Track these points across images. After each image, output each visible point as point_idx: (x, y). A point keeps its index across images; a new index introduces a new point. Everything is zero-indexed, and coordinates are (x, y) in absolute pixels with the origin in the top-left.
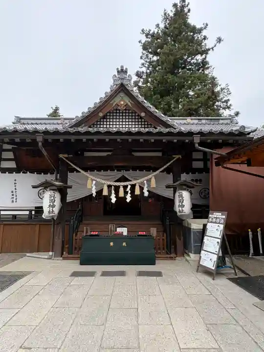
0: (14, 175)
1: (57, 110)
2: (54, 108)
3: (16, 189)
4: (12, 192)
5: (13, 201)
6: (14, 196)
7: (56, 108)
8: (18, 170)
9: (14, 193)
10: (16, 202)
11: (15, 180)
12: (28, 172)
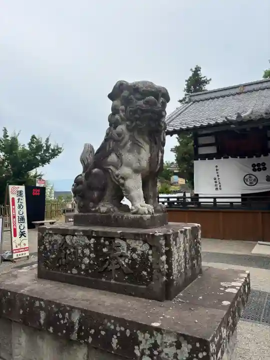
0: (215, 161)
1: (198, 71)
2: (194, 70)
3: (218, 176)
4: (215, 179)
5: (217, 189)
6: (218, 183)
7: (196, 68)
8: (218, 156)
9: (217, 180)
10: (220, 189)
11: (217, 166)
12: (230, 157)
